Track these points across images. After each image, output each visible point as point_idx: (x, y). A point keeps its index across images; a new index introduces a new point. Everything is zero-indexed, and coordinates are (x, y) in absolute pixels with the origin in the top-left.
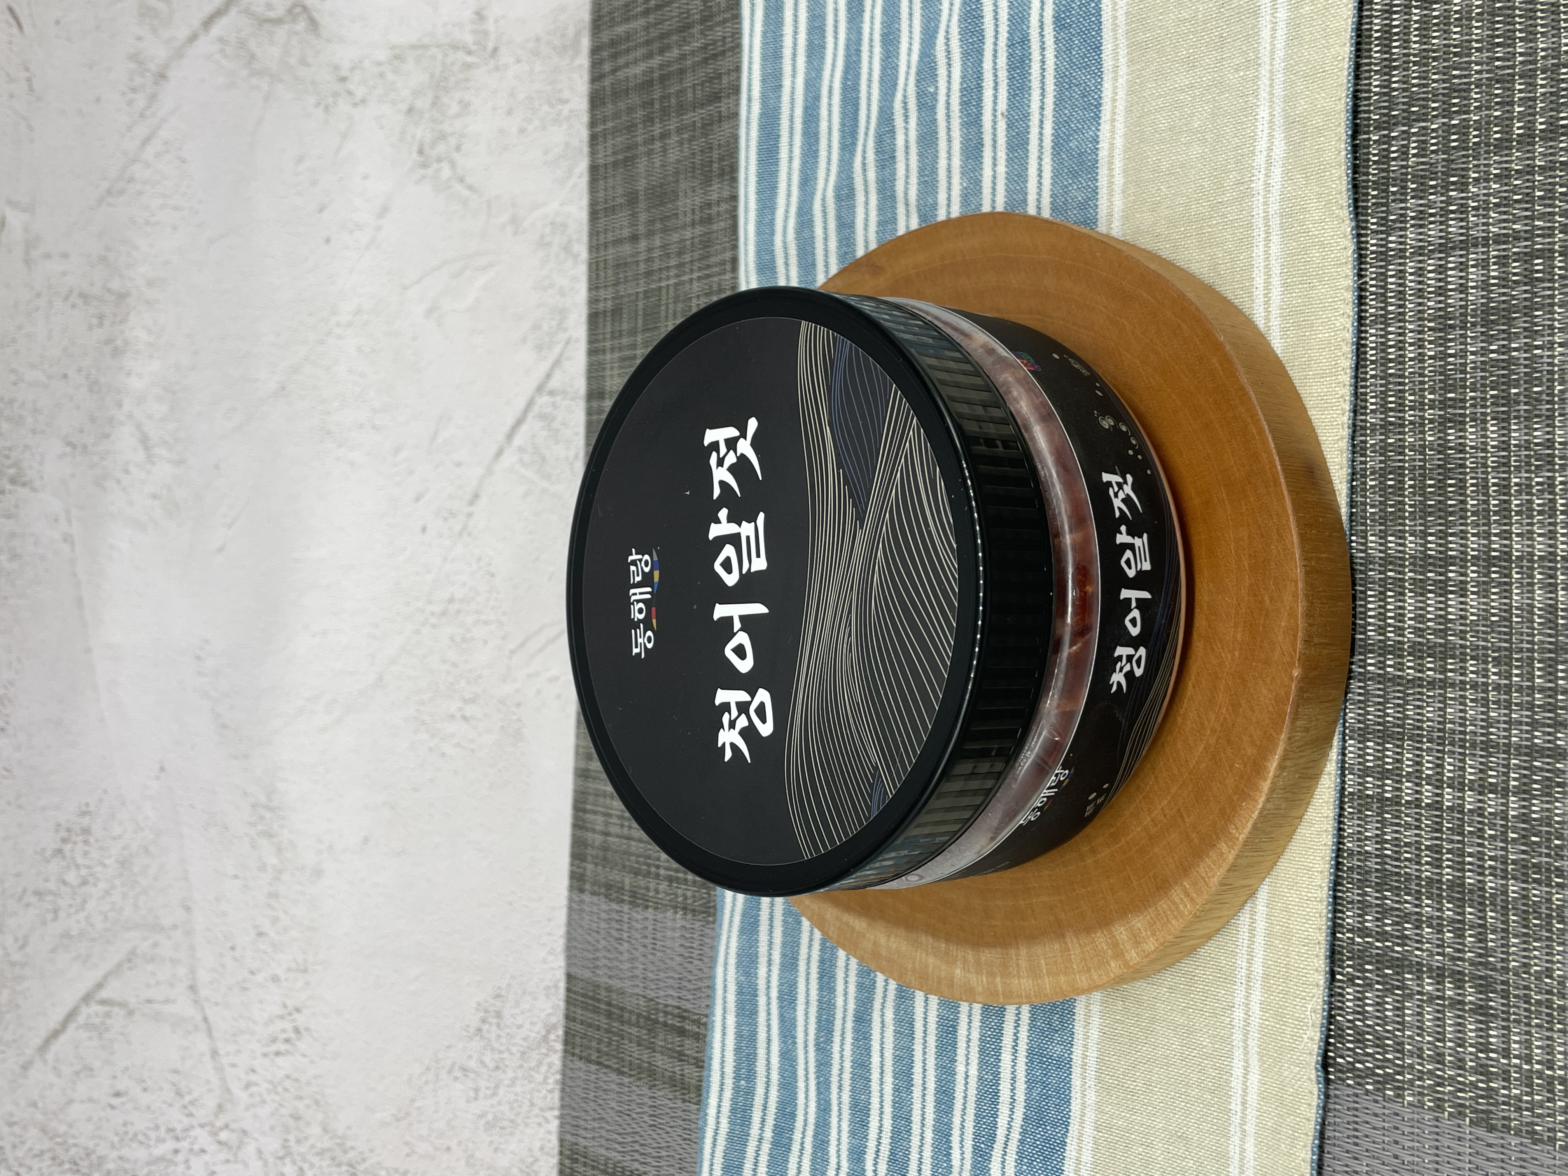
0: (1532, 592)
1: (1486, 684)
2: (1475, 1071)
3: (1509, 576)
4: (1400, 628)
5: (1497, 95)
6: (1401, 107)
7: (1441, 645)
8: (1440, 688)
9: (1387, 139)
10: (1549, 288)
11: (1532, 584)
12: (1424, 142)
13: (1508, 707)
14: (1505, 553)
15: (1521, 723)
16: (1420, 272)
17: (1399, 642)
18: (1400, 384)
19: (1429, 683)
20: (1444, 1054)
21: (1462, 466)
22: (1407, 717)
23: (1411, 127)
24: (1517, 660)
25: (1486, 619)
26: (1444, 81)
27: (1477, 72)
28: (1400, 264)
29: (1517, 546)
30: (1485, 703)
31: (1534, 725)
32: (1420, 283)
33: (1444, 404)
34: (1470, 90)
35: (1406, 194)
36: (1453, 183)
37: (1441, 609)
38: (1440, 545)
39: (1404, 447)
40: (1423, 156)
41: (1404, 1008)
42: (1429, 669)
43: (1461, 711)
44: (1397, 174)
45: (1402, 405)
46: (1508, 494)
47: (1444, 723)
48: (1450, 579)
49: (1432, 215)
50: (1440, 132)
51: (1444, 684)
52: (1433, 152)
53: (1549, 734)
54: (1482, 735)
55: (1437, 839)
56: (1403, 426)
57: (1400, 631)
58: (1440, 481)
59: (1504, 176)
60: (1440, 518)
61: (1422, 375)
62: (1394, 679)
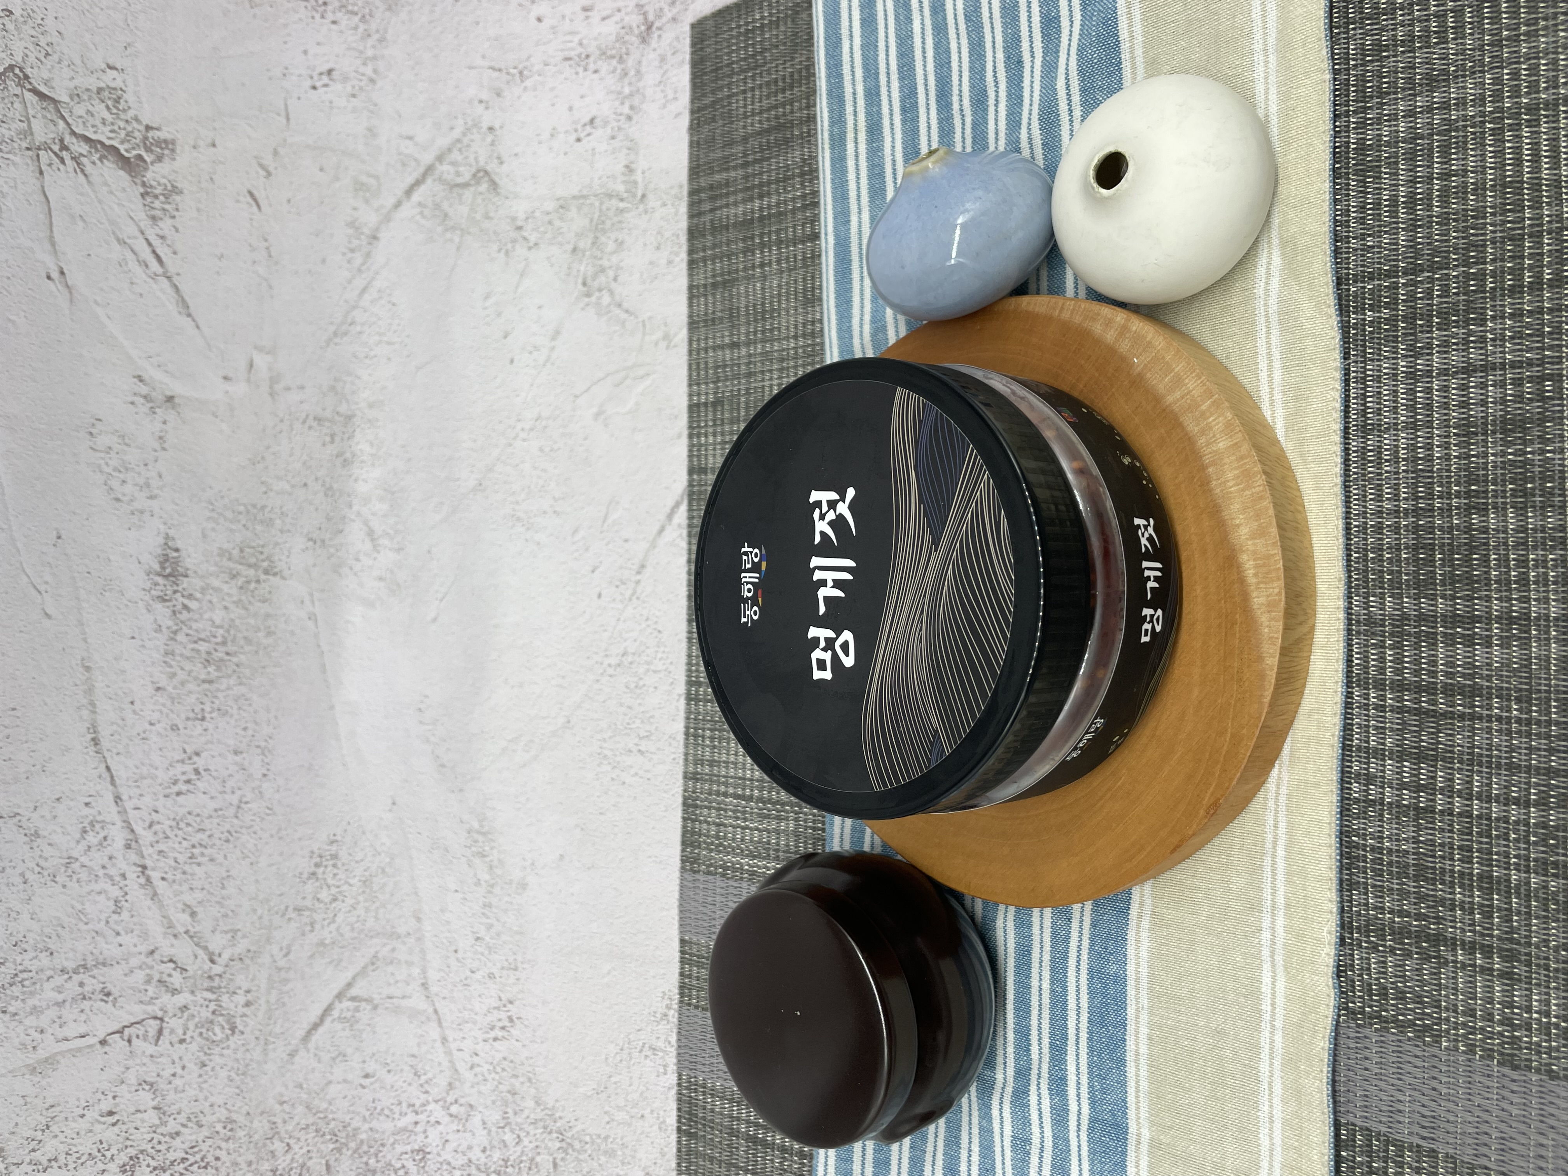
0: (1549, 645)
1: (1509, 718)
2: (1501, 1023)
3: (1528, 632)
4: (1433, 672)
7: (1469, 686)
8: (1469, 720)
10: (1559, 405)
11: (1548, 639)
13: (1528, 736)
14: (1525, 614)
16: (1445, 389)
17: (1433, 683)
18: (1429, 477)
19: (1459, 716)
20: (1475, 1010)
22: (1440, 743)
23: (1434, 273)
24: (1536, 699)
25: (1508, 666)
26: (1463, 238)
28: (1427, 382)
29: (1535, 609)
30: (1509, 733)
31: (1551, 751)
32: (1445, 397)
33: (1468, 494)
35: (1430, 326)
36: (1473, 319)
37: (1469, 657)
38: (1467, 606)
39: (1434, 528)
40: (1446, 297)
41: (1440, 973)
42: (1459, 705)
43: (1487, 739)
44: (1424, 311)
45: (1431, 494)
46: (1527, 567)
47: (1473, 747)
48: (1476, 634)
49: (1455, 344)
54: (1506, 758)
55: (1469, 840)
56: (1432, 511)
57: (1433, 674)
59: (1517, 315)
62: (1427, 713)
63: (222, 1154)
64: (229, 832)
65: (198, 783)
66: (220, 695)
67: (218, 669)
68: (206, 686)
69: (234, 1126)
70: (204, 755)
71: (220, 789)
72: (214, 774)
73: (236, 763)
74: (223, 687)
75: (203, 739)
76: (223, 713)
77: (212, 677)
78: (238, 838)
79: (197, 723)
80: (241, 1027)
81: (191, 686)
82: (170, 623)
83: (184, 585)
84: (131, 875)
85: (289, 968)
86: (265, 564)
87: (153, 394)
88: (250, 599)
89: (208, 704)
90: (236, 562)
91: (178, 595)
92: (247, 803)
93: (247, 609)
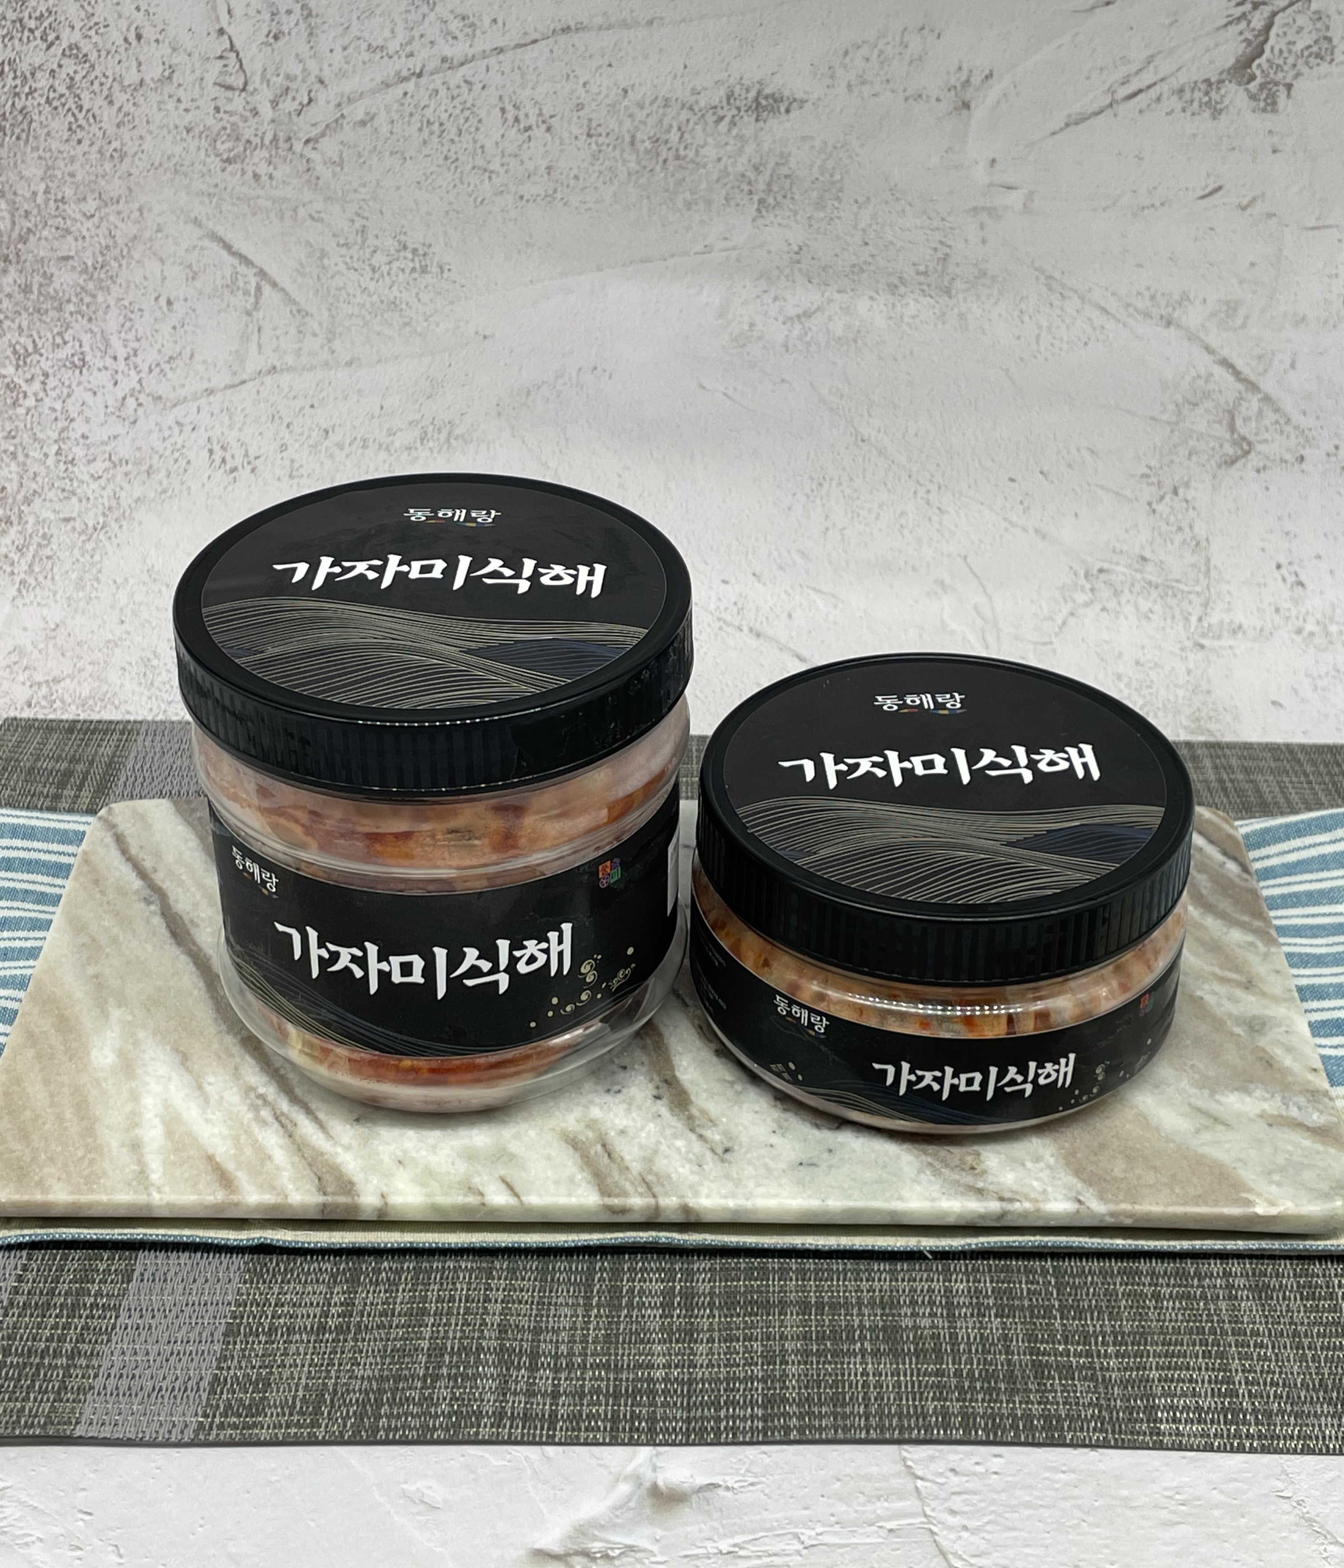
13: (569, 1342)
15: (557, 1348)
53: (549, 1364)
55: (460, 1301)
63: (86, 143)
64: (457, 160)
65: (515, 129)
66: (617, 153)
67: (647, 152)
68: (628, 139)
69: (116, 161)
70: (547, 136)
71: (507, 153)
72: (526, 145)
73: (536, 168)
74: (625, 155)
75: (565, 135)
76: (595, 158)
77: (638, 145)
78: (449, 169)
79: (586, 129)
80: (230, 168)
81: (627, 124)
82: (702, 104)
83: (746, 118)
84: (410, 63)
85: (295, 220)
86: (771, 201)
87: (971, 90)
88: (729, 186)
89: (607, 141)
90: (774, 170)
91: (734, 112)
92: (490, 178)
93: (718, 181)
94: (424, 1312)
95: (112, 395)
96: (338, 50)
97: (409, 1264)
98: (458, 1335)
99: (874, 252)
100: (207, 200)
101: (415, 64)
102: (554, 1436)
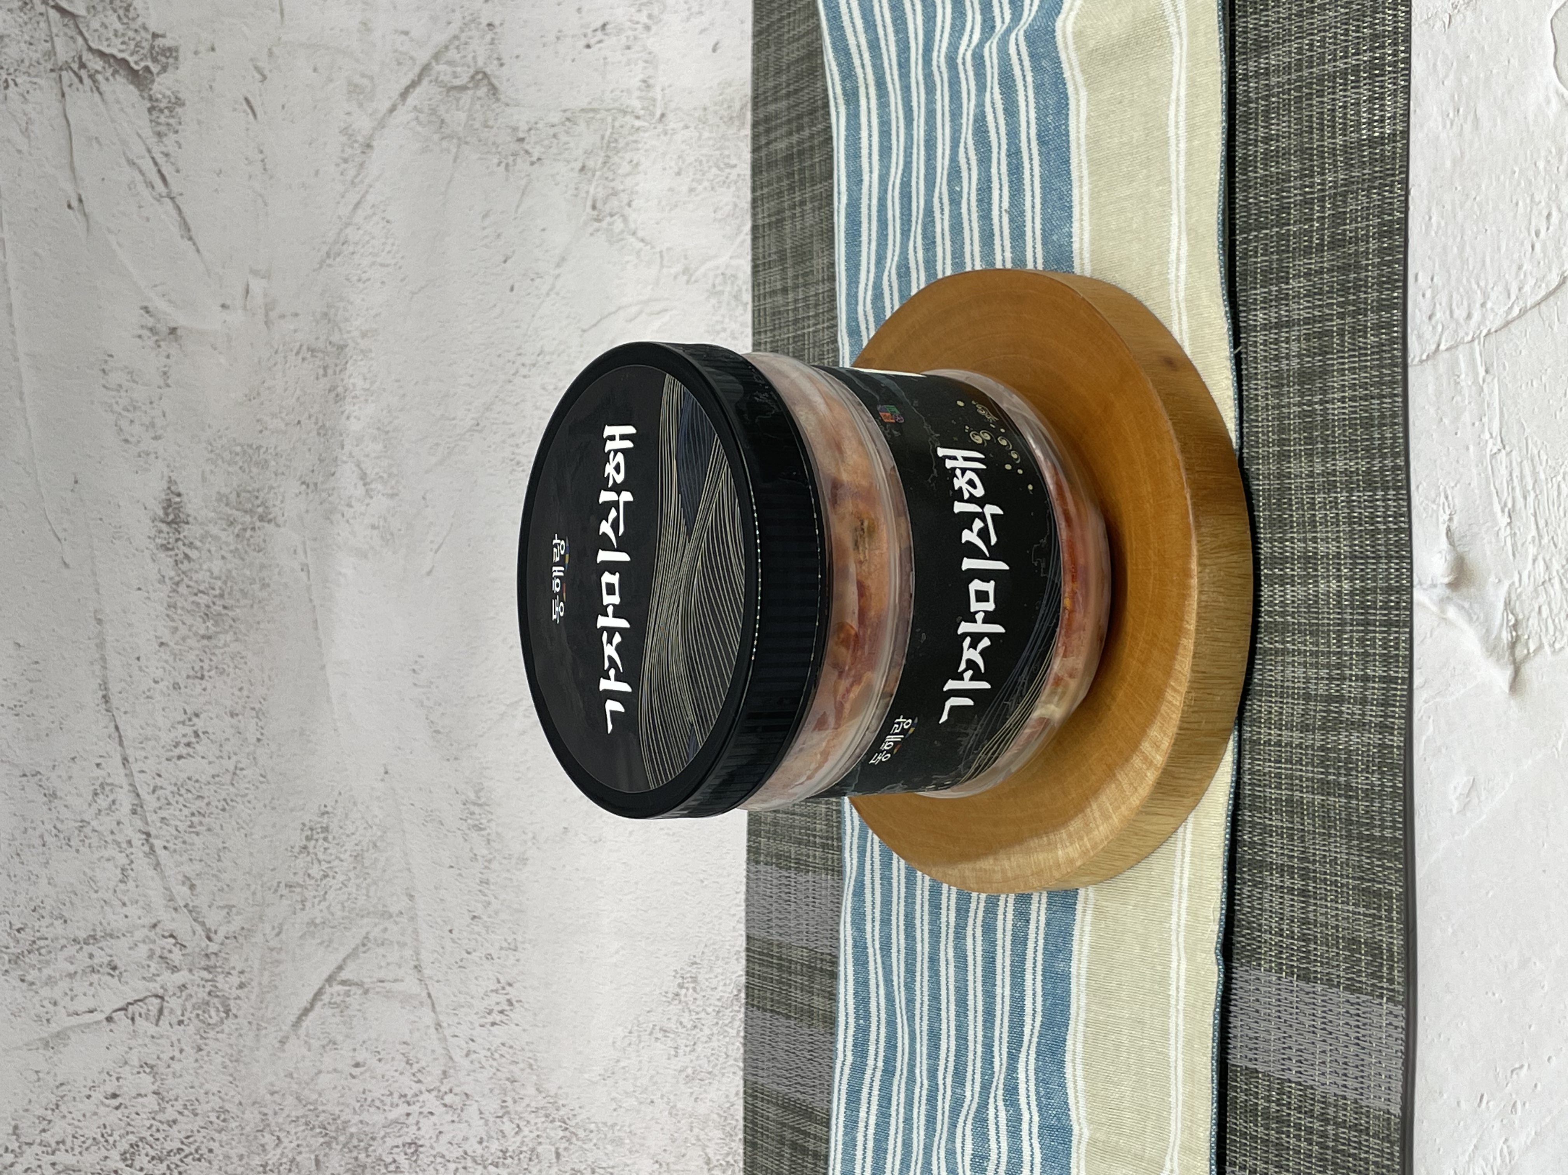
1: (1305, 651)
3: (1316, 570)
5: (1305, 214)
6: (1254, 217)
9: (1247, 241)
12: (1266, 245)
13: (1317, 668)
15: (1322, 678)
16: (1265, 343)
18: (1257, 427)
21: (1290, 489)
23: (1259, 232)
25: (1305, 602)
26: (1277, 200)
27: (1296, 195)
28: (1256, 336)
29: (1322, 548)
31: (1331, 679)
32: (1265, 351)
33: (1281, 442)
34: (1289, 208)
35: (1256, 283)
36: (1282, 277)
38: (1280, 548)
39: (1259, 474)
40: (1266, 255)
43: (1293, 672)
44: (1252, 268)
45: (1257, 442)
48: (1286, 574)
49: (1271, 301)
50: (1275, 239)
51: (1284, 652)
52: (1272, 253)
53: (1338, 685)
55: (1280, 768)
56: (1258, 458)
58: (1279, 500)
60: (1280, 527)
61: (1268, 420)
63: (212, 1145)
64: (225, 800)
65: (196, 746)
66: (217, 651)
67: (216, 624)
68: (205, 642)
69: (227, 1116)
70: (202, 716)
71: (218, 753)
72: (212, 737)
73: (232, 726)
75: (202, 699)
76: (222, 672)
77: (210, 632)
78: (234, 807)
79: (196, 681)
80: (234, 1011)
81: (192, 642)
82: (173, 574)
83: (185, 533)
84: (137, 842)
85: (281, 949)
86: (260, 510)
87: (158, 326)
88: (247, 548)
89: (207, 661)
90: (233, 508)
91: (180, 543)
92: (242, 769)
93: (243, 559)
94: (1290, 801)
95: (443, 1117)
96: (125, 910)
97: (1247, 815)
98: (1310, 768)
99: (306, 415)
100: (264, 1032)
101: (138, 839)
102: (1403, 678)
